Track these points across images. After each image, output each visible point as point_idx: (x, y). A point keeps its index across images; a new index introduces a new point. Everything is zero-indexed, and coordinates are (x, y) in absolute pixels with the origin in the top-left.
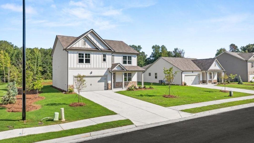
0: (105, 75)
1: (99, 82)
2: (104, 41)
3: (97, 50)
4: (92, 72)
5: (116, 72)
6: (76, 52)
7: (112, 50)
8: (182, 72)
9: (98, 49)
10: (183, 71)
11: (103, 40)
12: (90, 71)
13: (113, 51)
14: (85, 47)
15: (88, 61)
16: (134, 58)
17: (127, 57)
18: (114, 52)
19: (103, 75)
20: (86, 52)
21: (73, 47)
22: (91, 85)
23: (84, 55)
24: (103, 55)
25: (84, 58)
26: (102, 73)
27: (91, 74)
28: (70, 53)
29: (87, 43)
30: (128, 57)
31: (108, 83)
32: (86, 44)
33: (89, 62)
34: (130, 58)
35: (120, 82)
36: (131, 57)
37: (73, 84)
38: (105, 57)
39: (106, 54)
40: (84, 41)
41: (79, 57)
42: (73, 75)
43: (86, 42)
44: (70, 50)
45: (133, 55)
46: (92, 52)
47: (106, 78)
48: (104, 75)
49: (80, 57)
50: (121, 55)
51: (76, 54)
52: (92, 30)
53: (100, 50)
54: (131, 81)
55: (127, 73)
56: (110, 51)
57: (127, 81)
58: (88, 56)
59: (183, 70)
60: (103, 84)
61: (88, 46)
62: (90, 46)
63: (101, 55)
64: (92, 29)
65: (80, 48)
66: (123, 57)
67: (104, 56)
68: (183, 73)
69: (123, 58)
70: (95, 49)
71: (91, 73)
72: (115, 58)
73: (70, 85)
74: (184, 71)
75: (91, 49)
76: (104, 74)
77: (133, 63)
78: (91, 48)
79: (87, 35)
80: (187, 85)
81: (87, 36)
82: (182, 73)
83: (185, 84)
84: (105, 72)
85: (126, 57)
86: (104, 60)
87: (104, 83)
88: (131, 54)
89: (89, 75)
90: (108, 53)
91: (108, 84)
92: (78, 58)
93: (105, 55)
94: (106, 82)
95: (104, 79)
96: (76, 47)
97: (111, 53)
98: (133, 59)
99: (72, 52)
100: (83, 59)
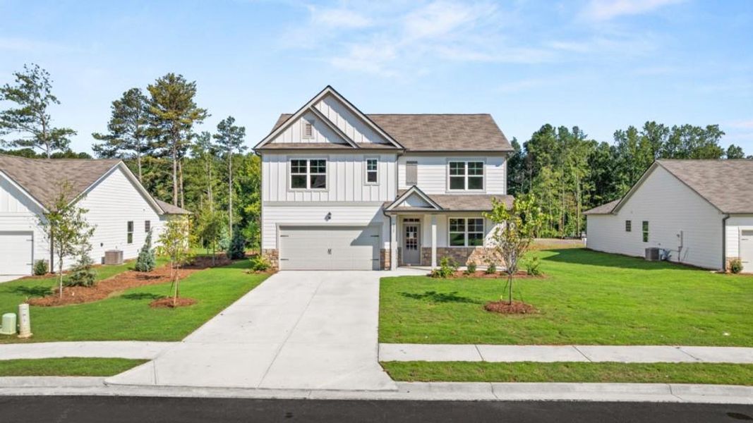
0: (372, 225)
1: (354, 243)
2: (367, 118)
3: (346, 148)
4: (330, 214)
5: (423, 216)
6: (284, 156)
7: (394, 146)
8: (724, 216)
9: (348, 144)
10: (728, 215)
11: (364, 115)
12: (325, 211)
13: (399, 147)
14: (311, 141)
15: (319, 183)
16: (493, 167)
17: (466, 166)
18: (406, 152)
19: (366, 225)
20: (313, 155)
21: (275, 144)
22: (330, 251)
23: (308, 163)
24: (366, 162)
25: (308, 174)
26: (365, 216)
27: (329, 221)
28: (265, 161)
29: (317, 129)
30: (471, 165)
31: (385, 250)
32: (315, 131)
33: (324, 186)
34: (477, 168)
36: (480, 165)
37: (275, 248)
38: (375, 168)
39: (377, 159)
40: (308, 123)
41: (292, 172)
42: (275, 221)
43: (313, 127)
44: (267, 153)
45: (489, 159)
46: (332, 156)
47: (377, 234)
48: (370, 223)
49: (294, 170)
50: (443, 159)
51: (285, 164)
52: (328, 89)
53: (355, 147)
54: (482, 245)
55: (466, 219)
56: (391, 147)
57: (466, 245)
58: (319, 166)
59: (725, 211)
60: (368, 251)
61: (319, 138)
62: (325, 136)
63: (360, 163)
64: (329, 86)
65: (296, 144)
66: (449, 166)
67: (372, 164)
68: (728, 221)
69: (449, 169)
70: (340, 144)
71: (330, 218)
72: (418, 171)
73: (266, 250)
74: (732, 214)
75: (330, 147)
76: (369, 221)
77: (487, 186)
78: (328, 141)
79: (313, 106)
80: (743, 271)
81: (312, 109)
82: (724, 221)
83: (735, 269)
84: (375, 214)
85: (462, 165)
86: (372, 177)
87: (371, 248)
88: (482, 155)
89: (323, 222)
90: (383, 156)
91: (383, 252)
92: (290, 174)
93: (375, 162)
94: (379, 247)
95: (370, 234)
96: (283, 144)
97: (393, 156)
98: (487, 172)
99: (273, 156)
100: (305, 177)
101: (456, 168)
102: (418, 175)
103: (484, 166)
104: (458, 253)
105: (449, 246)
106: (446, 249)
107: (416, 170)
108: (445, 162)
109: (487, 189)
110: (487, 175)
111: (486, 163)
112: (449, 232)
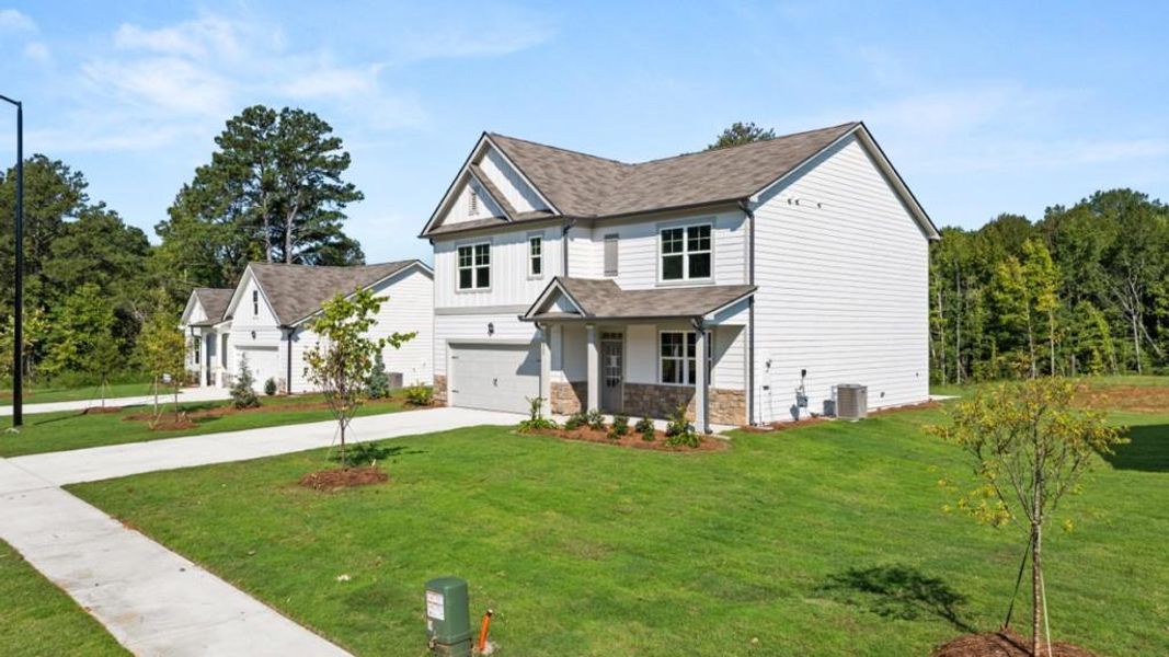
1: (520, 371)
4: (492, 325)
5: (626, 328)
6: (453, 243)
12: (489, 321)
13: (558, 214)
14: (476, 217)
15: (484, 278)
16: (726, 233)
17: (685, 235)
19: (529, 343)
20: (477, 238)
21: (446, 226)
22: (495, 382)
23: (474, 251)
24: (529, 243)
25: (474, 267)
26: (530, 329)
29: (481, 198)
30: (693, 232)
32: (479, 202)
33: (488, 284)
34: (701, 237)
35: (645, 386)
36: (706, 231)
37: (443, 374)
38: (540, 251)
39: (540, 237)
40: (473, 191)
41: (460, 265)
43: (477, 197)
44: (438, 240)
45: (721, 217)
46: (494, 237)
48: (533, 341)
49: (461, 262)
50: (652, 225)
51: (453, 255)
52: (484, 139)
53: (511, 221)
55: (685, 333)
56: (548, 215)
57: (685, 383)
58: (483, 254)
61: (483, 212)
62: (488, 208)
63: (524, 241)
66: (660, 237)
69: (661, 243)
71: (492, 332)
72: (620, 251)
75: (493, 224)
76: (532, 337)
77: (717, 269)
78: (491, 216)
85: (678, 233)
87: (537, 380)
88: (709, 211)
89: (486, 338)
90: (546, 230)
92: (458, 269)
93: (538, 241)
96: (453, 225)
98: (718, 242)
99: (443, 244)
100: (471, 271)
101: (671, 240)
102: (620, 258)
103: (712, 231)
104: (672, 396)
105: (661, 383)
106: (657, 387)
107: (616, 248)
108: (654, 231)
109: (716, 276)
110: (717, 249)
111: (715, 227)
112: (661, 358)
